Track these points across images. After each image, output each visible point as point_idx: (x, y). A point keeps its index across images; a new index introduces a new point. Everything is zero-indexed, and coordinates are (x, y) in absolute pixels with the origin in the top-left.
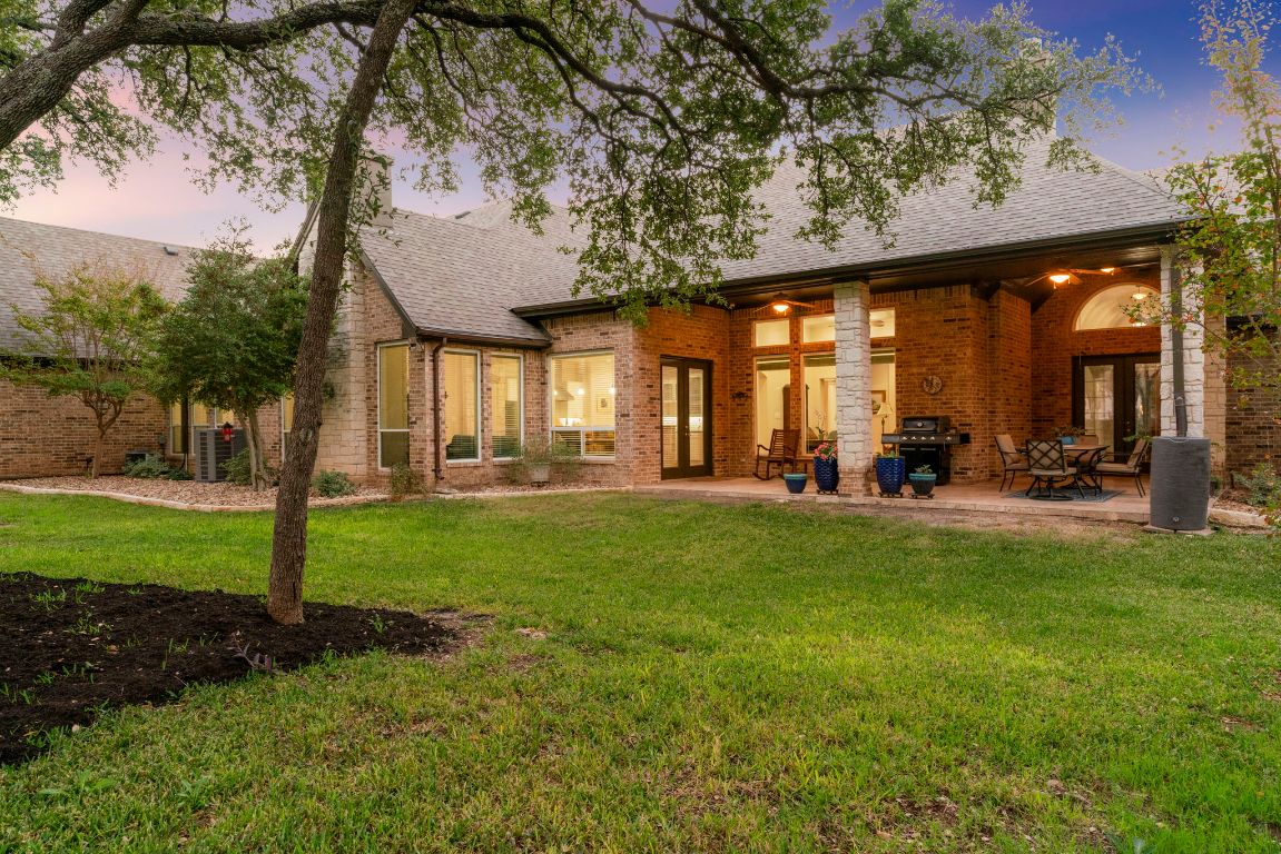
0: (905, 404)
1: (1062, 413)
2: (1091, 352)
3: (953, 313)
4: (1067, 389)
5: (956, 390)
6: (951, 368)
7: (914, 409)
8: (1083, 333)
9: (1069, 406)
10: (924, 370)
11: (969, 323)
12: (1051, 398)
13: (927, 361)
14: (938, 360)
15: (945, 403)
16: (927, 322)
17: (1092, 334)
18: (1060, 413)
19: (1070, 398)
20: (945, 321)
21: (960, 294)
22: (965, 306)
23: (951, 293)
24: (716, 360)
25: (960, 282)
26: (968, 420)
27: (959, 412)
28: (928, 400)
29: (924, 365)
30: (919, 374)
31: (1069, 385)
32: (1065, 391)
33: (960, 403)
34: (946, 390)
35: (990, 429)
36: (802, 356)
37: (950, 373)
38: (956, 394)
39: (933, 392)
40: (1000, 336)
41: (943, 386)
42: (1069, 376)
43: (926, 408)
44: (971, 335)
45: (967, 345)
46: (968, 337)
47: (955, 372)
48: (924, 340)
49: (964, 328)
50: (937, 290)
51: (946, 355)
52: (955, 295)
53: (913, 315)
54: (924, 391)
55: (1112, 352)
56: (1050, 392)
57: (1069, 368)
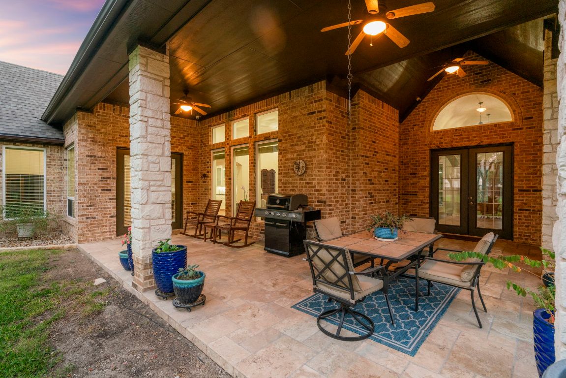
0: (283, 183)
1: (423, 189)
2: (444, 146)
3: (314, 107)
4: (426, 173)
5: (316, 172)
6: (312, 153)
7: (288, 187)
8: (438, 132)
9: (428, 184)
10: (295, 156)
11: (324, 114)
12: (415, 179)
13: (297, 148)
14: (303, 147)
15: (308, 183)
16: (296, 117)
17: (445, 132)
18: (421, 189)
19: (428, 179)
20: (309, 114)
21: (318, 90)
22: (322, 100)
23: (312, 90)
24: (186, 153)
25: (318, 79)
26: (323, 198)
27: (317, 190)
28: (296, 180)
29: (295, 152)
30: (292, 159)
31: (428, 169)
32: (425, 174)
33: (318, 183)
34: (309, 172)
35: (352, 204)
36: (232, 148)
37: (311, 157)
38: (316, 175)
39: (299, 173)
40: (360, 128)
41: (306, 168)
42: (428, 163)
43: (296, 187)
44: (327, 124)
45: (323, 133)
46: (324, 126)
47: (315, 157)
48: (295, 131)
49: (321, 118)
50: (303, 89)
51: (309, 143)
52: (315, 91)
53: (289, 112)
54: (294, 173)
55: (459, 145)
56: (414, 174)
57: (428, 158)
